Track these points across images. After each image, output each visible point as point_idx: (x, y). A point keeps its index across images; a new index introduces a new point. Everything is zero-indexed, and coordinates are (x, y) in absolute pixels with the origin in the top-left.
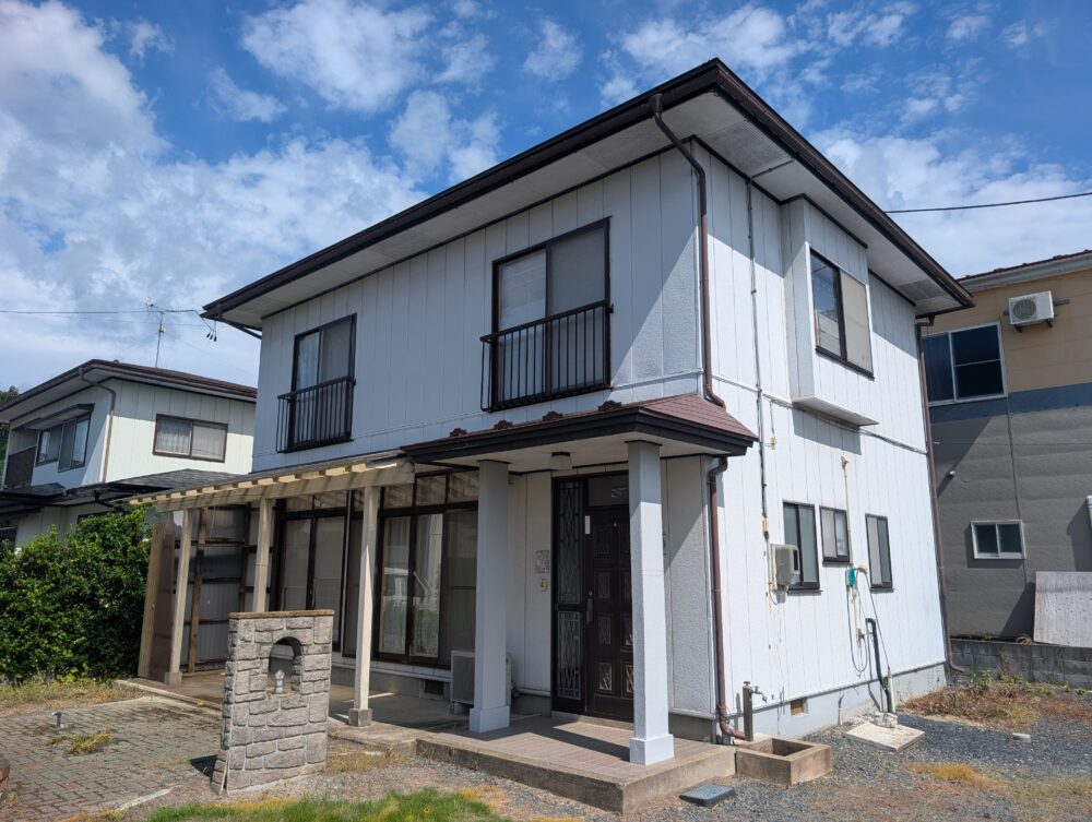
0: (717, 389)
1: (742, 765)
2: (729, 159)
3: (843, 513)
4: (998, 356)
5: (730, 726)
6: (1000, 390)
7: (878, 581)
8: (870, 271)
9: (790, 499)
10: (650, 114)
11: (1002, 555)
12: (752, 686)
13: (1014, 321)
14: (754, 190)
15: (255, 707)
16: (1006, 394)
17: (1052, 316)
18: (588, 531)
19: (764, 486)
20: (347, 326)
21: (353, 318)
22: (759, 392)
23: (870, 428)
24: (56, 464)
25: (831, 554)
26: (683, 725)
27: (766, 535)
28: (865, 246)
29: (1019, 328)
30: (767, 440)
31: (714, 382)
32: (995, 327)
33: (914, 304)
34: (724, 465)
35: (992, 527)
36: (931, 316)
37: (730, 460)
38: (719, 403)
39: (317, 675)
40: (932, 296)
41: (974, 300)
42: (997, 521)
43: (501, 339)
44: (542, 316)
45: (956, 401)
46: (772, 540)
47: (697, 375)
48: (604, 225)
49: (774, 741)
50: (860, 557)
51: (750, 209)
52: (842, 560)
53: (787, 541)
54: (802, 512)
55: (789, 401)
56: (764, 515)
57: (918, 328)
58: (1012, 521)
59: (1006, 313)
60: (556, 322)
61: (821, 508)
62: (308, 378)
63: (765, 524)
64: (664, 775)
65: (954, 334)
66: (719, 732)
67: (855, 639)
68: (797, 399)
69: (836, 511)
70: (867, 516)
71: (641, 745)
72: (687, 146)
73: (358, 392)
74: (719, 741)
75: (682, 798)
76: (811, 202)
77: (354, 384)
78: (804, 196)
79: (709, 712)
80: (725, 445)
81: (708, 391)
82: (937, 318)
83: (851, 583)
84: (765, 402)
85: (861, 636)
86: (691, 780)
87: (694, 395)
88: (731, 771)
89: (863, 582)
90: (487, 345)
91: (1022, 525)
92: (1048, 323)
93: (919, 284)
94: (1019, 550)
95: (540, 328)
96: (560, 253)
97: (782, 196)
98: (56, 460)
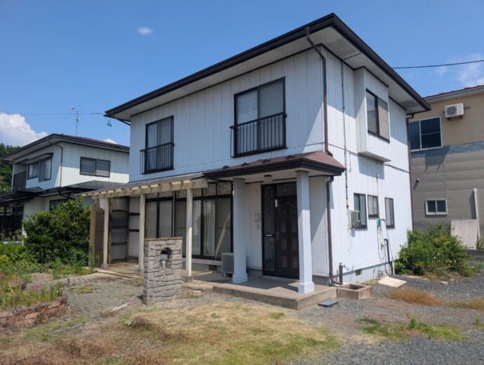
0: (331, 149)
1: (339, 294)
2: (335, 52)
3: (376, 197)
4: (439, 130)
5: (335, 280)
6: (440, 145)
7: (389, 224)
8: (390, 97)
9: (356, 192)
10: (304, 35)
11: (438, 213)
12: (343, 265)
13: (447, 116)
14: (344, 65)
15: (156, 274)
16: (442, 147)
17: (463, 113)
18: (276, 206)
19: (347, 187)
20: (170, 120)
21: (172, 117)
22: (345, 149)
23: (387, 163)
24: (37, 179)
25: (372, 214)
26: (317, 279)
27: (347, 206)
28: (388, 86)
29: (449, 119)
30: (348, 169)
31: (329, 146)
32: (439, 118)
33: (406, 109)
34: (332, 179)
35: (434, 202)
36: (413, 114)
37: (335, 177)
38: (331, 155)
39: (177, 262)
40: (413, 106)
41: (431, 107)
42: (436, 199)
43: (239, 127)
44: (256, 118)
45: (422, 150)
46: (350, 208)
47: (322, 143)
48: (282, 80)
49: (351, 285)
50: (382, 215)
51: (342, 73)
52: (375, 216)
53: (355, 209)
54: (361, 197)
55: (356, 152)
56: (347, 198)
57: (407, 119)
58: (443, 199)
59: (444, 112)
60: (262, 121)
61: (368, 195)
62: (152, 143)
63: (347, 202)
64: (312, 297)
65: (422, 122)
66: (330, 281)
67: (380, 247)
68: (360, 152)
69: (374, 197)
70: (386, 198)
71: (303, 286)
72: (318, 48)
73: (176, 149)
74: (330, 285)
75: (319, 305)
76: (367, 69)
77: (174, 145)
78: (364, 67)
79: (326, 274)
80: (333, 171)
81: (327, 150)
82: (415, 115)
83: (379, 225)
84: (348, 154)
85: (383, 246)
86: (321, 299)
87: (321, 151)
88: (335, 296)
89: (383, 224)
90: (233, 130)
91: (446, 201)
92: (461, 117)
93: (408, 101)
94: (445, 211)
95: (256, 123)
96: (263, 92)
97: (355, 67)
98: (37, 177)
